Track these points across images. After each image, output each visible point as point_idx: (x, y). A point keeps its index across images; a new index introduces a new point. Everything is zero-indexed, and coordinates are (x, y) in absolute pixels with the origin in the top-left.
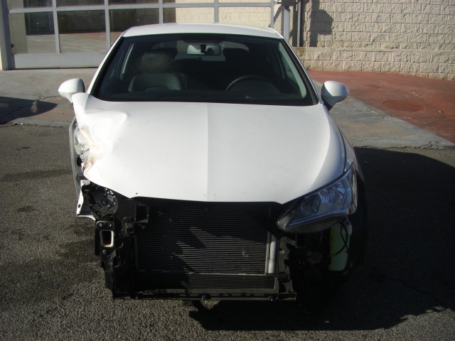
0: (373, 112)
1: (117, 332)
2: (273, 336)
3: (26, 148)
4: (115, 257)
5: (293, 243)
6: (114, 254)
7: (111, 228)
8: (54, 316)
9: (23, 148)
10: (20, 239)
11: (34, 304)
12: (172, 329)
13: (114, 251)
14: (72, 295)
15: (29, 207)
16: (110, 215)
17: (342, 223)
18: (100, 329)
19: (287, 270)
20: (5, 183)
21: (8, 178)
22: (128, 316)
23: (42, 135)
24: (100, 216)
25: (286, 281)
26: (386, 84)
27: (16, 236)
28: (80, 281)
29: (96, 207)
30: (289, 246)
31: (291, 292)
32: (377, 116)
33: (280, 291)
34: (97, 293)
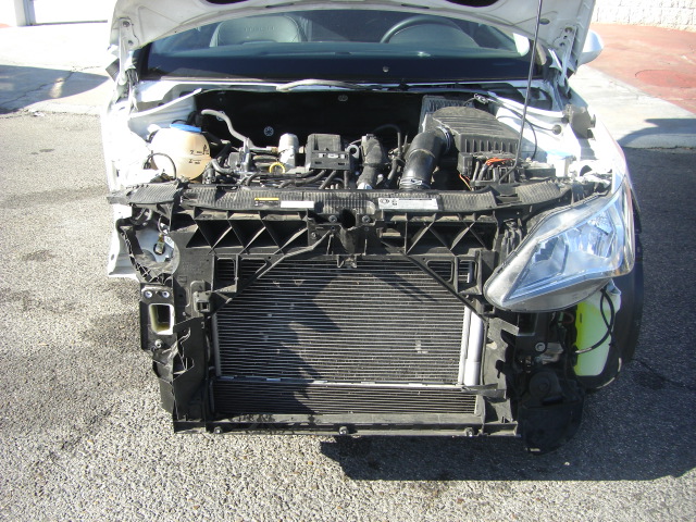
0: (619, 88)
1: (185, 486)
2: (471, 496)
3: (47, 151)
4: (177, 355)
5: (515, 330)
6: (174, 350)
7: (167, 300)
8: (74, 455)
9: (42, 151)
10: (25, 309)
11: (40, 432)
12: (286, 481)
13: (176, 344)
14: (108, 413)
15: (43, 252)
16: (166, 275)
17: (603, 291)
18: (155, 479)
19: (502, 382)
20: (8, 210)
21: (14, 201)
22: (207, 454)
23: (75, 128)
24: (147, 277)
25: (499, 400)
26: (638, 42)
27: (19, 304)
28: (124, 386)
29: (143, 260)
30: (506, 335)
31: (507, 421)
32: (628, 95)
33: (487, 419)
34: (153, 409)
